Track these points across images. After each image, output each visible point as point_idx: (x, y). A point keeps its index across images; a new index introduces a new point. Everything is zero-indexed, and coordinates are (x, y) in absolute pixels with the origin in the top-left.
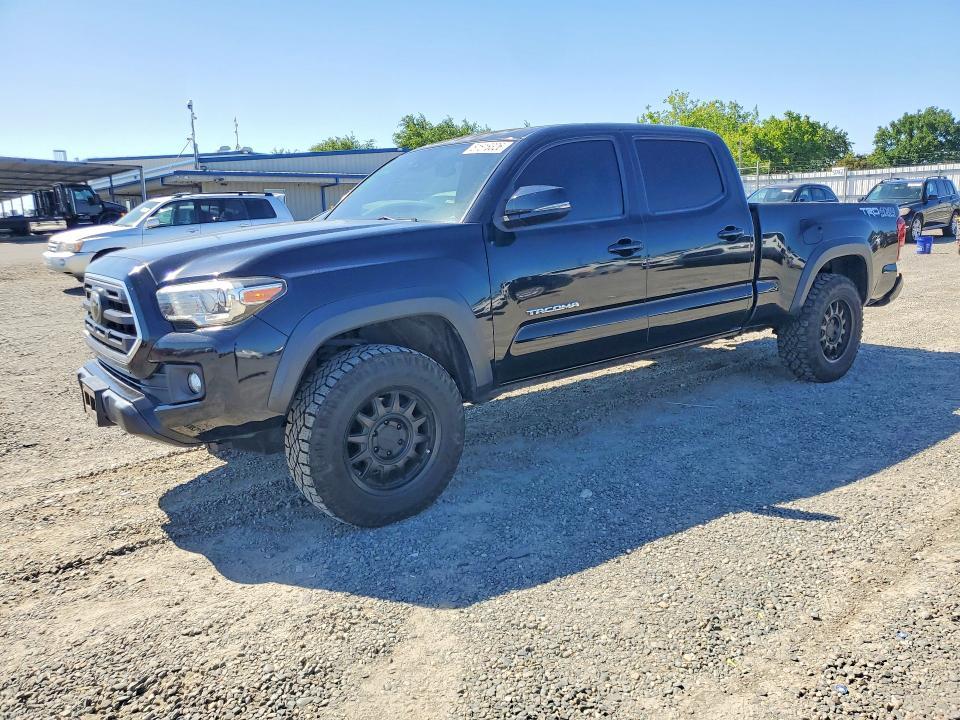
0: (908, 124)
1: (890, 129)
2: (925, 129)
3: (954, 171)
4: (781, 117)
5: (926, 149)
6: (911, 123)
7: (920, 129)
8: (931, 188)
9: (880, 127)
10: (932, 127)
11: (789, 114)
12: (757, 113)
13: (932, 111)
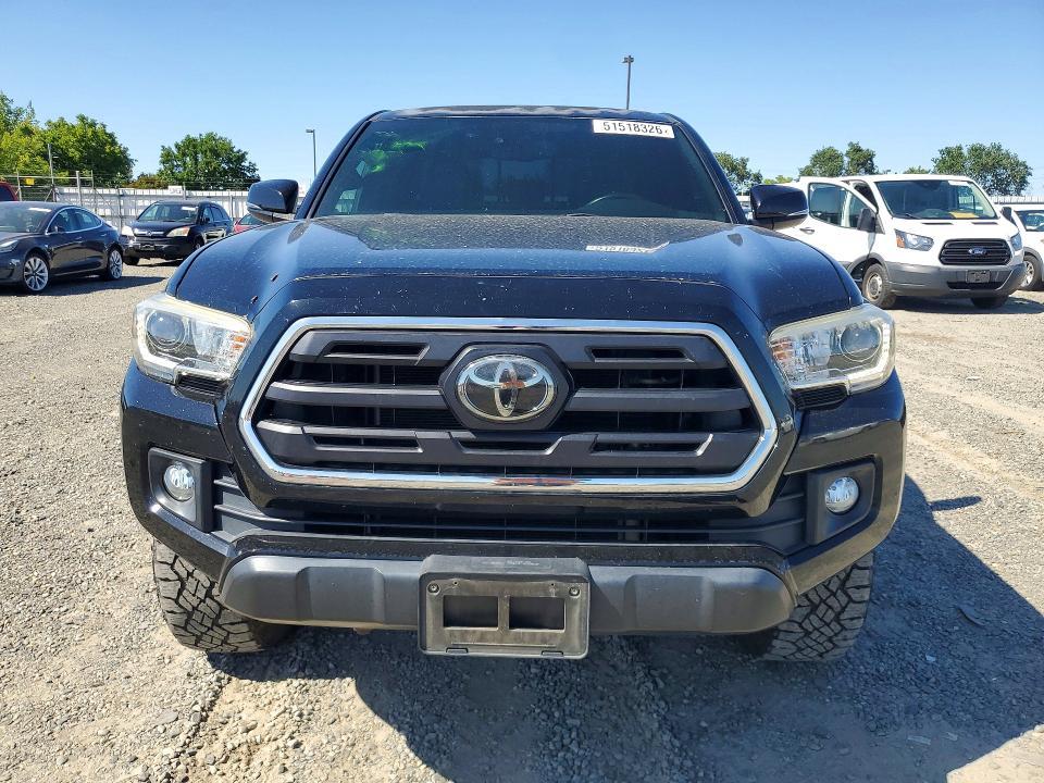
0: (190, 146)
1: (174, 150)
2: (208, 153)
3: (223, 198)
4: (72, 120)
5: (211, 174)
6: (195, 147)
7: (204, 153)
8: (206, 212)
9: (163, 147)
10: (216, 154)
11: (82, 119)
12: (33, 110)
13: (211, 137)
